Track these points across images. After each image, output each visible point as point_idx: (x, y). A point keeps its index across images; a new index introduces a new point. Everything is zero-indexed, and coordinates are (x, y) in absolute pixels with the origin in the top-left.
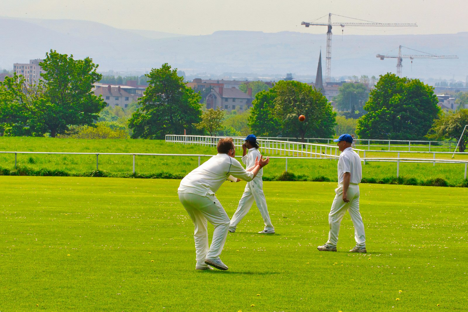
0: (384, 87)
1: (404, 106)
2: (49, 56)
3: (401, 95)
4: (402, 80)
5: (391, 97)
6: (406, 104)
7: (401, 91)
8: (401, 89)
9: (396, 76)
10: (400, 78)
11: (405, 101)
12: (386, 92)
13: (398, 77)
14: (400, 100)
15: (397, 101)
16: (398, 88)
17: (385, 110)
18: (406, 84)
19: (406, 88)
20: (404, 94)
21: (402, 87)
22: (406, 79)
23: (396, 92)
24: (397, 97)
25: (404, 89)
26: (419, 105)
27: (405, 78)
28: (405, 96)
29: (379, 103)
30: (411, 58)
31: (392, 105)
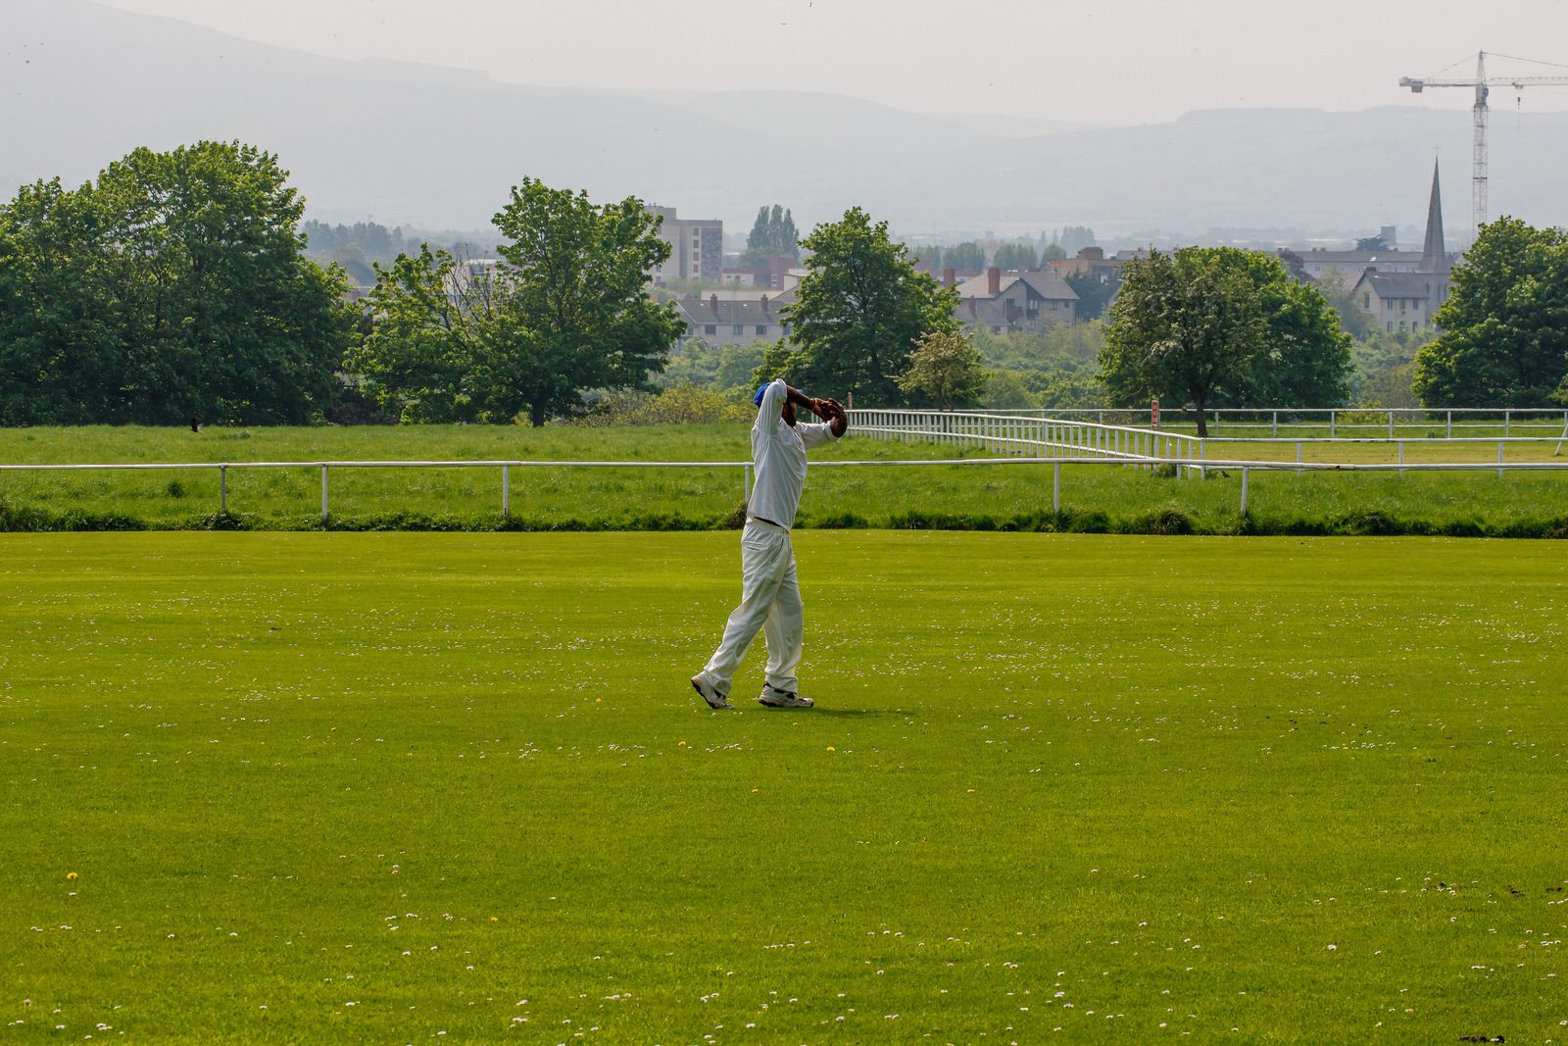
0: (1492, 257)
1: (1549, 311)
2: (521, 195)
3: (1538, 280)
4: (1543, 235)
5: (1510, 287)
6: (1553, 305)
7: (1537, 269)
8: (1540, 260)
9: (1526, 226)
10: (1538, 232)
11: (1551, 295)
12: (1497, 272)
13: (1532, 228)
14: (1536, 294)
15: (1528, 298)
16: (1529, 261)
17: (1496, 324)
18: (1553, 248)
19: (1554, 259)
20: (1548, 276)
21: (1542, 258)
22: (1555, 233)
23: (1521, 271)
24: (1529, 285)
25: (1547, 262)
27: (1549, 230)
28: (1550, 280)
29: (1476, 306)
31: (1513, 310)
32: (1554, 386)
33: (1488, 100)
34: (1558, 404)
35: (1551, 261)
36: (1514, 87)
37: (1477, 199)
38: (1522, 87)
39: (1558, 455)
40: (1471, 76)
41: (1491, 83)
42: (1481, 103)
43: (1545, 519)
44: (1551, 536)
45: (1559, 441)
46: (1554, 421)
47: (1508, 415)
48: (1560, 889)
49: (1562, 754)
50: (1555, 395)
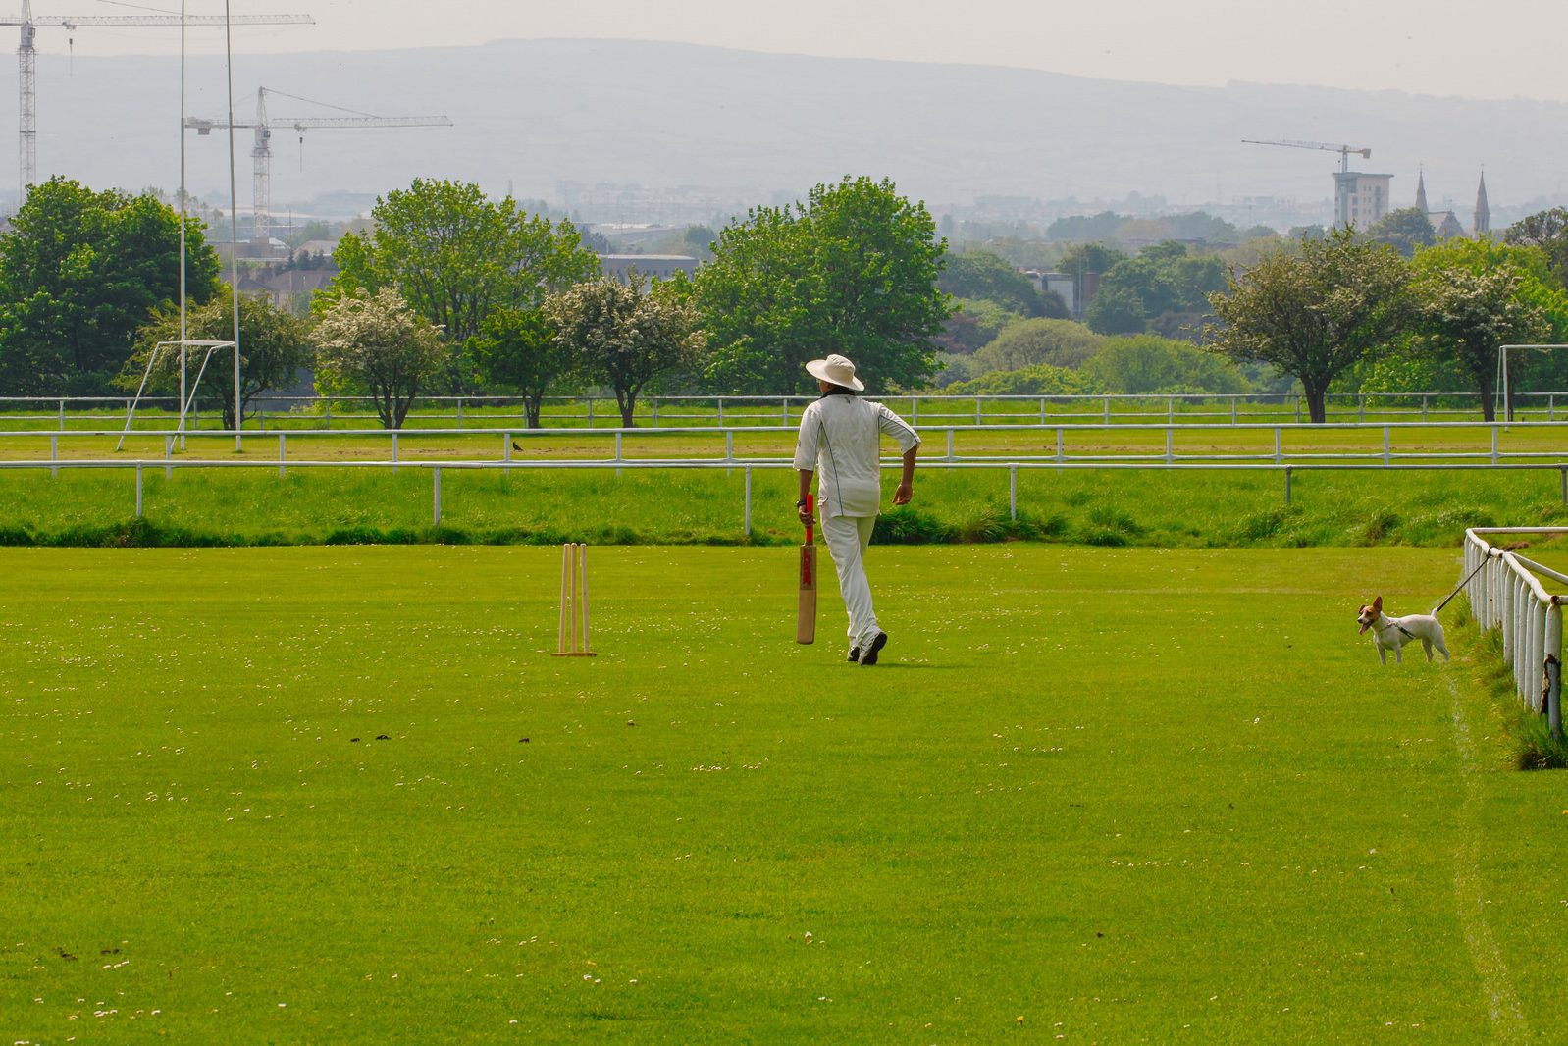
0: (43, 222)
1: (110, 286)
3: (95, 250)
4: (101, 198)
5: (65, 257)
6: (114, 279)
7: (95, 237)
8: (97, 227)
9: (82, 187)
10: (94, 194)
11: (111, 267)
12: (49, 239)
13: (87, 190)
14: (94, 266)
15: (85, 270)
16: (84, 229)
17: (46, 299)
18: (114, 214)
19: (114, 226)
20: (108, 245)
21: (100, 224)
22: (114, 196)
23: (76, 239)
24: (88, 254)
25: (106, 229)
26: (158, 280)
27: (107, 193)
28: (111, 251)
29: (24, 279)
30: (298, 127)
31: (67, 283)
32: (115, 370)
33: (37, 42)
34: (120, 392)
35: (111, 227)
36: (64, 27)
37: (24, 156)
38: (74, 27)
39: (120, 450)
40: (18, 15)
41: (39, 22)
42: (27, 46)
43: (103, 526)
44: (111, 544)
45: (120, 435)
46: (116, 412)
47: (62, 404)
48: (117, 950)
49: (121, 795)
50: (116, 382)
